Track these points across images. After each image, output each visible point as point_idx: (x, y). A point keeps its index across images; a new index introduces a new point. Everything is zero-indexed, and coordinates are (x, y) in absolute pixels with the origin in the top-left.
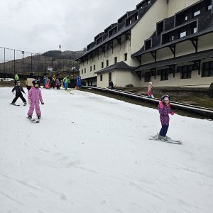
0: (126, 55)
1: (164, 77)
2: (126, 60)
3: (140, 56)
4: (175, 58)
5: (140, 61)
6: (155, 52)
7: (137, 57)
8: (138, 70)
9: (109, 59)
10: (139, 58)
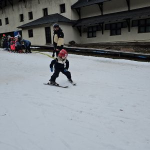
1: (114, 32)
4: (129, 11)
5: (79, 15)
6: (102, 3)
7: (76, 9)
9: (33, 10)
10: (78, 10)
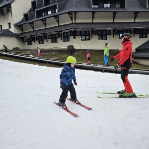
0: (10, 24)
1: (41, 42)
2: (10, 28)
3: (22, 25)
4: (46, 29)
5: (22, 30)
6: (32, 23)
7: (19, 26)
8: (21, 36)
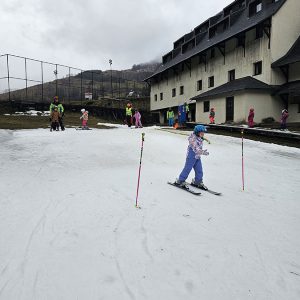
2: (260, 73)
3: (287, 66)
5: (286, 76)
7: (281, 67)
9: (215, 74)
10: (285, 70)
